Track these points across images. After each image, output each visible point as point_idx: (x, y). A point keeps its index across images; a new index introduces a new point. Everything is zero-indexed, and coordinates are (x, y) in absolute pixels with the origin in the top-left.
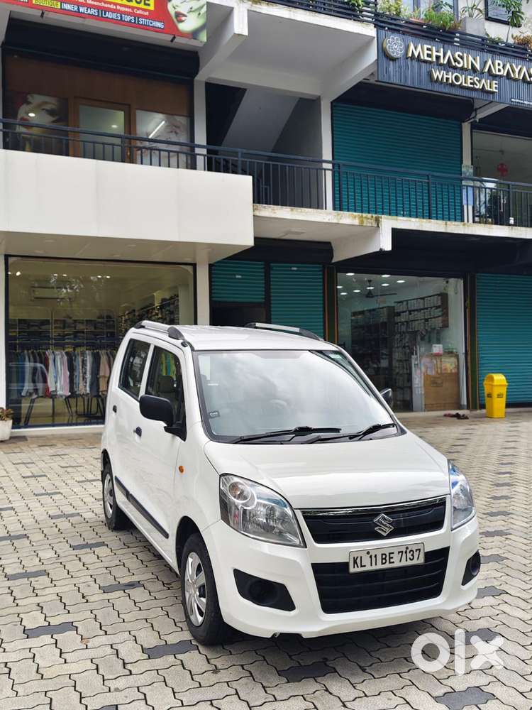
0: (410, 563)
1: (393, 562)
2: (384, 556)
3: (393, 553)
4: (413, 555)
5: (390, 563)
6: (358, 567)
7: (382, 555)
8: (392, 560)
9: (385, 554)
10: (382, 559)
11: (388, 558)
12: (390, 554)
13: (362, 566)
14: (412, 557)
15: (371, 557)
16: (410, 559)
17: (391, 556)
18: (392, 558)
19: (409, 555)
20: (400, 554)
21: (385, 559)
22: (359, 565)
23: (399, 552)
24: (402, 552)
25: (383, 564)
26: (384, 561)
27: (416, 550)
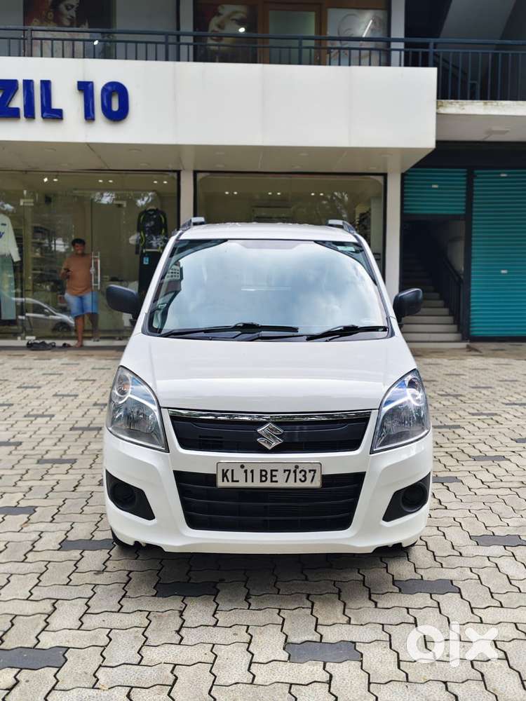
0: (299, 485)
1: (277, 482)
2: (264, 473)
3: (277, 471)
4: (304, 476)
5: (272, 481)
6: (228, 481)
7: (261, 471)
8: (274, 479)
9: (265, 471)
10: (261, 476)
11: (269, 476)
12: (272, 471)
13: (233, 481)
14: (303, 479)
15: (246, 471)
16: (300, 480)
17: (274, 473)
18: (275, 476)
19: (300, 476)
20: (287, 473)
21: (265, 476)
22: (230, 479)
23: (285, 471)
24: (290, 471)
25: (261, 481)
26: (264, 479)
27: (310, 471)
